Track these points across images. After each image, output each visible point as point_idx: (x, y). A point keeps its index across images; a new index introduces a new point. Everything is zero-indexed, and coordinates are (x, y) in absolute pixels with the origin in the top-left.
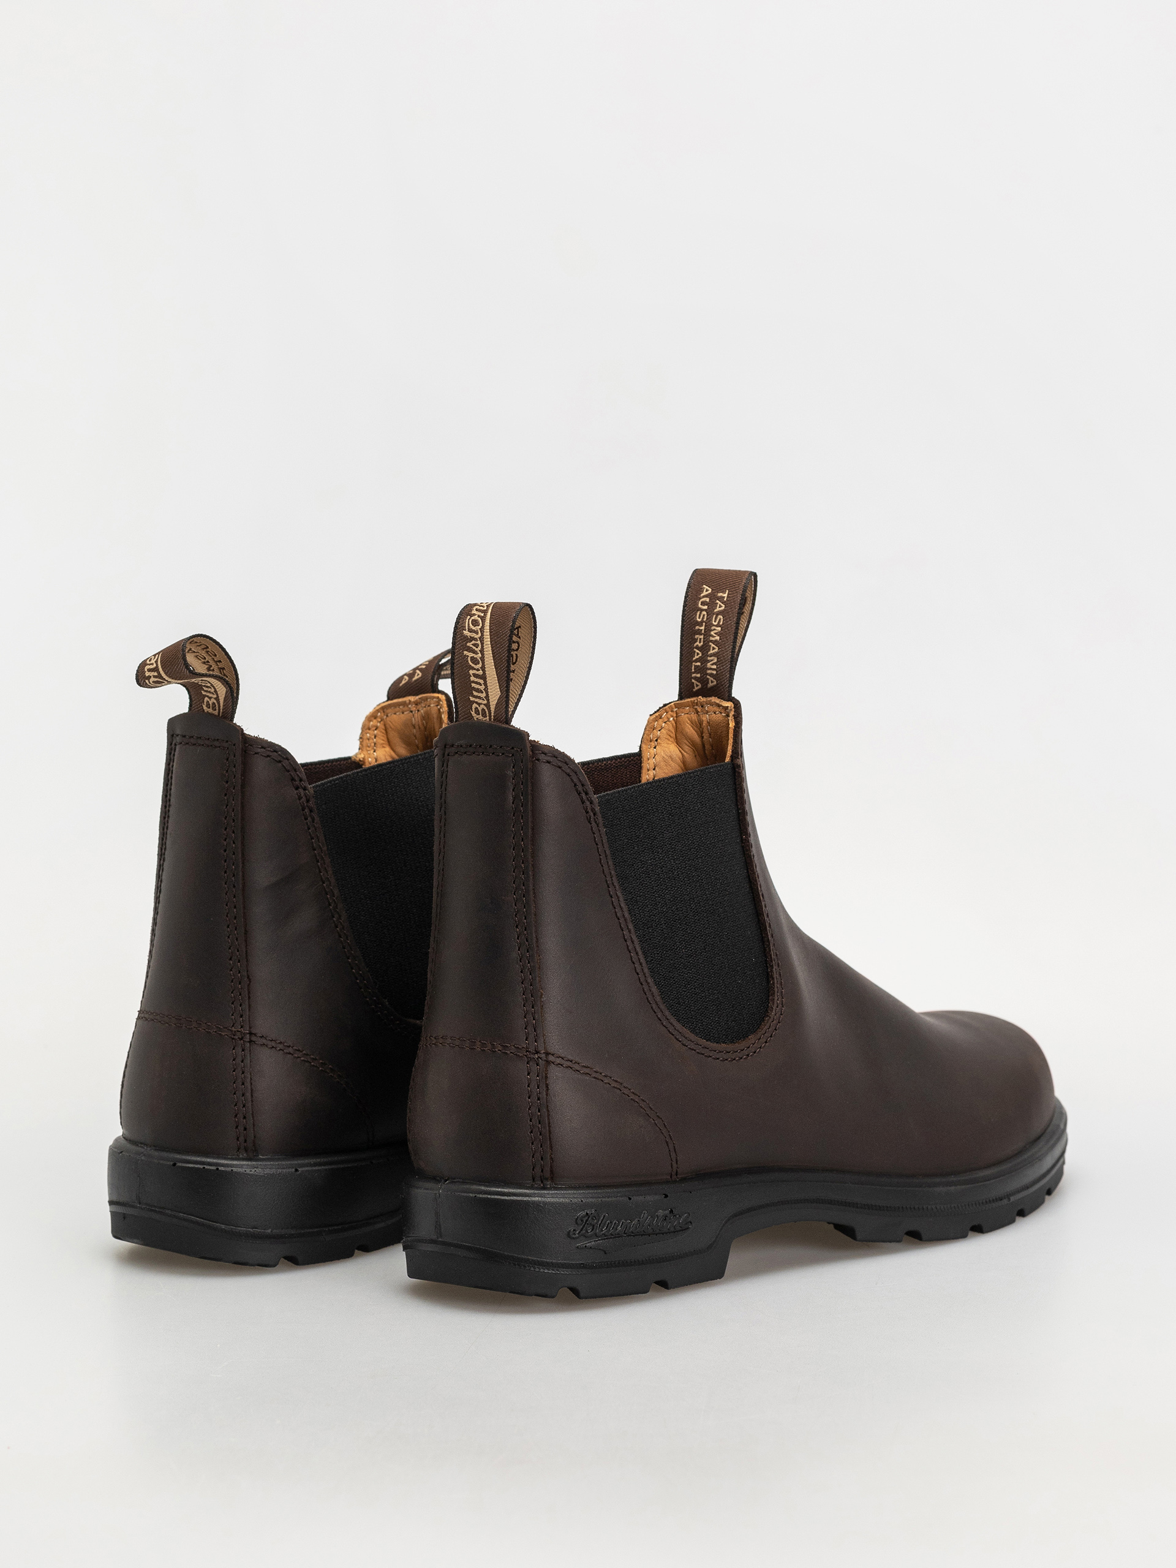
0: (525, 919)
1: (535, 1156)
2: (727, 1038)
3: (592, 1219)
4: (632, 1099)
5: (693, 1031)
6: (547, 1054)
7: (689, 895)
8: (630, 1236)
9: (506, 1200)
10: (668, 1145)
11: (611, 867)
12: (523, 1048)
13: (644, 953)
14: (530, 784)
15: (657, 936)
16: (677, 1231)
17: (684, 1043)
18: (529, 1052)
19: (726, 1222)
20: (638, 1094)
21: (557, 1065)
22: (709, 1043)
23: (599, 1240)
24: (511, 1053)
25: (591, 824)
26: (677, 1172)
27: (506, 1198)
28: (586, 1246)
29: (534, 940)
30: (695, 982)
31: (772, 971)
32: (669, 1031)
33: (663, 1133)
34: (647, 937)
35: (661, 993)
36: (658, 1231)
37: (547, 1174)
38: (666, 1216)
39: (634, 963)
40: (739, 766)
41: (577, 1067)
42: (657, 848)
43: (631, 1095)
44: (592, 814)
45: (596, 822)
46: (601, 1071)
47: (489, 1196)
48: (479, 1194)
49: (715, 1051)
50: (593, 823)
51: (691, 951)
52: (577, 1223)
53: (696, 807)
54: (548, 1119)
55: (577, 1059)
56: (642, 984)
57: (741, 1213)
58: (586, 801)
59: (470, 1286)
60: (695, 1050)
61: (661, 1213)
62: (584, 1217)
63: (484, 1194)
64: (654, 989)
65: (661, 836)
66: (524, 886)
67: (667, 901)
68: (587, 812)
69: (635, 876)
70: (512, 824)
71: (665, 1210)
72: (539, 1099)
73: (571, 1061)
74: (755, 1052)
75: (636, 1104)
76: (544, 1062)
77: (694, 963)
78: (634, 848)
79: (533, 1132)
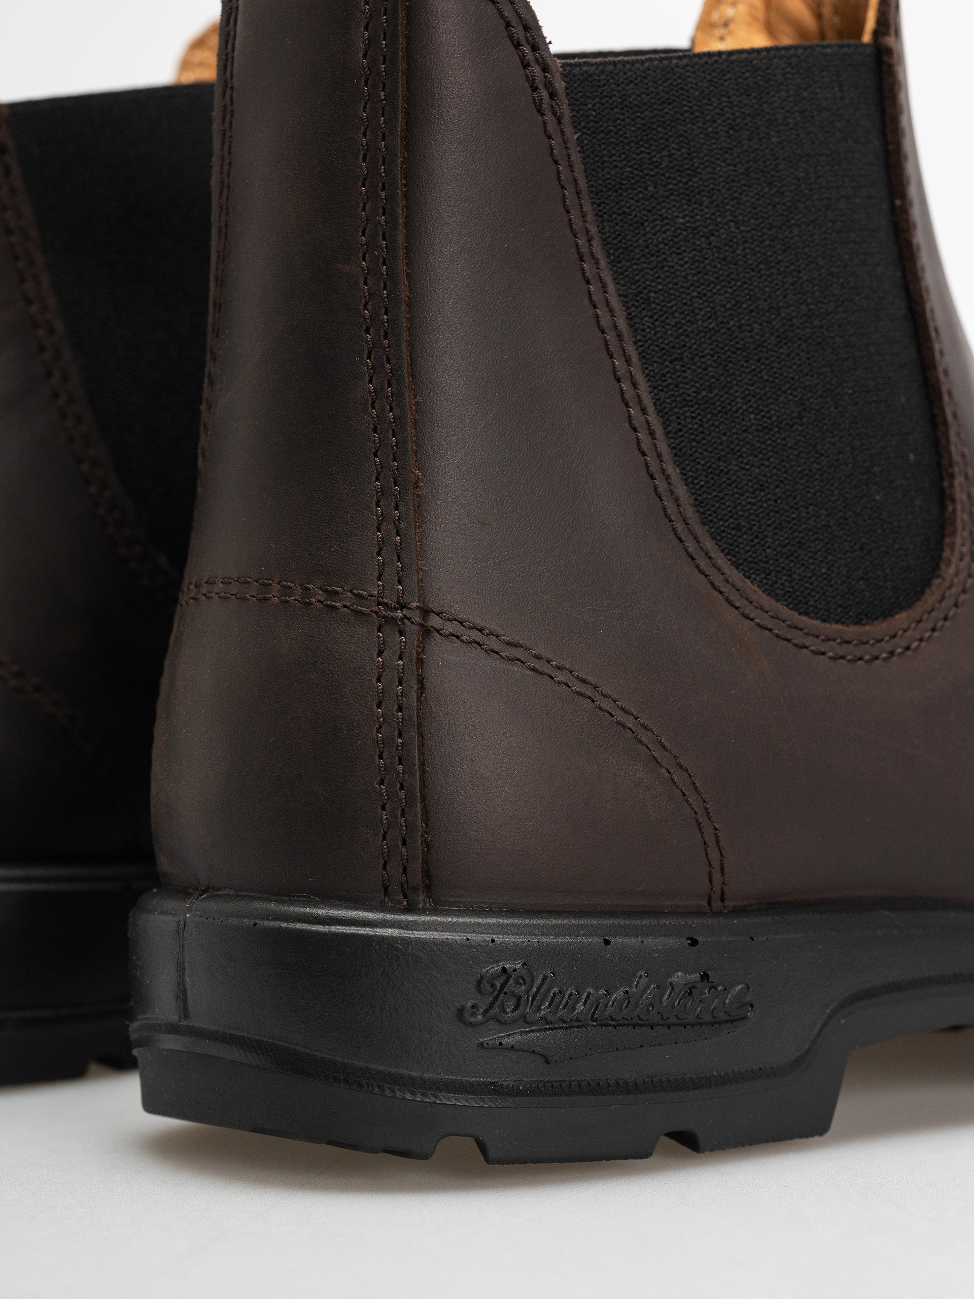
0: (386, 313)
1: (388, 836)
2: (847, 613)
3: (517, 982)
4: (618, 723)
5: (770, 591)
6: (426, 612)
7: (769, 301)
8: (607, 1025)
9: (318, 933)
10: (700, 830)
11: (590, 217)
12: (372, 596)
13: (661, 413)
14: (401, 14)
15: (692, 380)
16: (719, 1023)
17: (747, 611)
18: (385, 605)
19: (835, 1012)
20: (635, 713)
21: (446, 636)
22: (804, 618)
23: (532, 1031)
24: (345, 606)
25: (542, 115)
26: (723, 893)
27: (321, 928)
28: (501, 1044)
29: (406, 358)
30: (777, 486)
31: (952, 485)
32: (712, 584)
33: (690, 804)
34: (670, 381)
35: (698, 503)
36: (673, 1020)
37: (416, 877)
38: (694, 987)
39: (635, 430)
40: (889, 51)
41: (493, 643)
42: (699, 193)
43: (617, 713)
44: (545, 94)
45: (554, 113)
46: (550, 656)
47: (284, 925)
48: (263, 919)
49: (817, 637)
50: (549, 117)
51: (770, 418)
52: (480, 992)
53: (791, 120)
54: (421, 753)
55: (494, 627)
56: (652, 477)
57: (869, 994)
58: (532, 64)
59: (242, 1127)
60: (770, 630)
61: (678, 977)
62: (498, 977)
63: (273, 919)
64: (681, 490)
65: (709, 169)
66: (384, 239)
67: (718, 308)
68: (535, 89)
69: (647, 247)
70: (363, 104)
71: (690, 974)
72: (400, 709)
73: (480, 630)
74: (908, 648)
75: (629, 734)
76: (416, 628)
77: (774, 444)
78: (646, 188)
79: (386, 782)
